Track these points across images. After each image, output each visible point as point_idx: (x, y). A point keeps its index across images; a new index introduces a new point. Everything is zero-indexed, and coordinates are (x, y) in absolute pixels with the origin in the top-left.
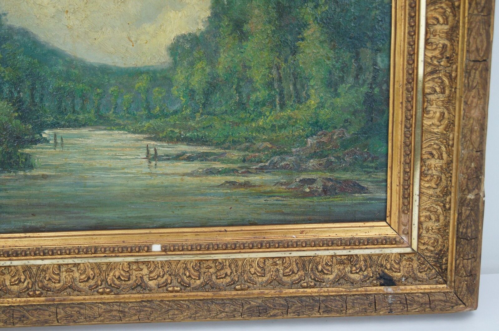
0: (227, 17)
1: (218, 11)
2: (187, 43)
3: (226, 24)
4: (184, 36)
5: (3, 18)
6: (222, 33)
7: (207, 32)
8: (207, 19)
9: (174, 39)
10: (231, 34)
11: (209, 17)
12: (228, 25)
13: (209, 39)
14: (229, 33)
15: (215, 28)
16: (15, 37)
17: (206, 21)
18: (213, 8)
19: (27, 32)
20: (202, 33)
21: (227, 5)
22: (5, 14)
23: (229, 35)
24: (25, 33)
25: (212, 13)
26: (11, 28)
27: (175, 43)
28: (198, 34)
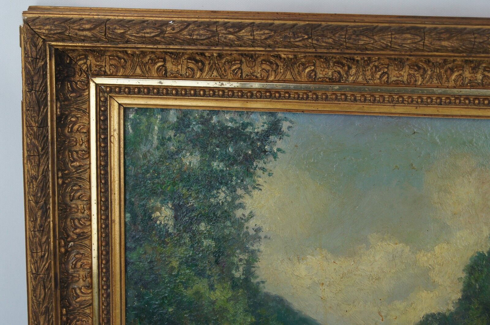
0: (477, 300)
1: (469, 294)
2: (435, 322)
3: (476, 307)
4: (433, 315)
5: (261, 285)
6: (471, 315)
7: (456, 313)
8: (457, 301)
9: (423, 317)
10: (480, 316)
11: (459, 299)
12: (478, 308)
13: (458, 319)
14: (478, 315)
15: (465, 310)
16: (271, 304)
17: (456, 302)
18: (464, 291)
19: (282, 300)
20: (452, 313)
21: (479, 289)
22: (263, 282)
23: (477, 317)
24: (280, 301)
25: (462, 296)
26: (267, 295)
27: (423, 320)
28: (447, 314)
